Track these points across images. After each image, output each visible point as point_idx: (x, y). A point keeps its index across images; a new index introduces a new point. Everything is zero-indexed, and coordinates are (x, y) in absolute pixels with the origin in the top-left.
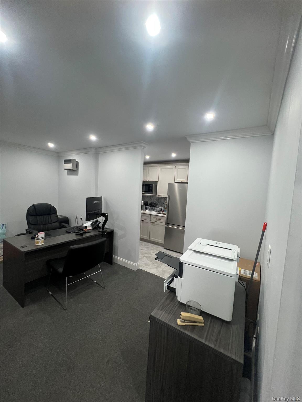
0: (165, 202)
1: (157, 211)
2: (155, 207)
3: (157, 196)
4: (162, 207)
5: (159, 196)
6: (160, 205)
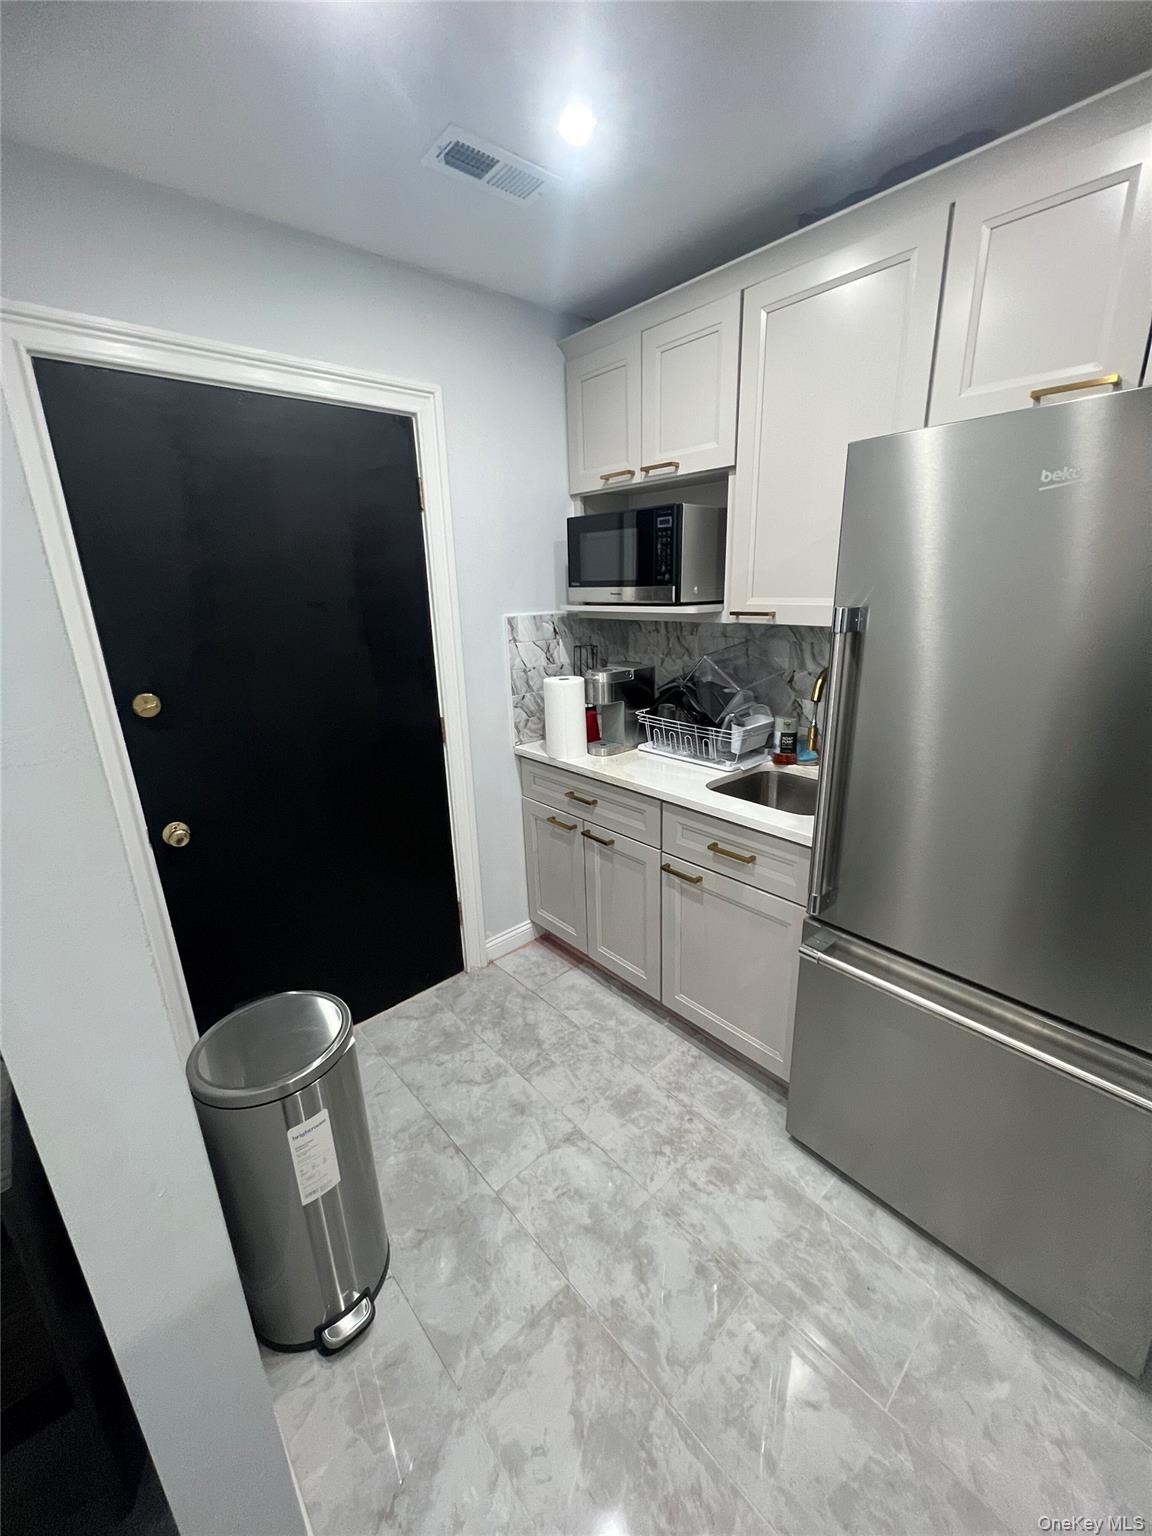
0: (802, 667)
1: (732, 757)
2: (705, 721)
3: (726, 618)
4: (780, 722)
5: (743, 619)
6: (762, 699)
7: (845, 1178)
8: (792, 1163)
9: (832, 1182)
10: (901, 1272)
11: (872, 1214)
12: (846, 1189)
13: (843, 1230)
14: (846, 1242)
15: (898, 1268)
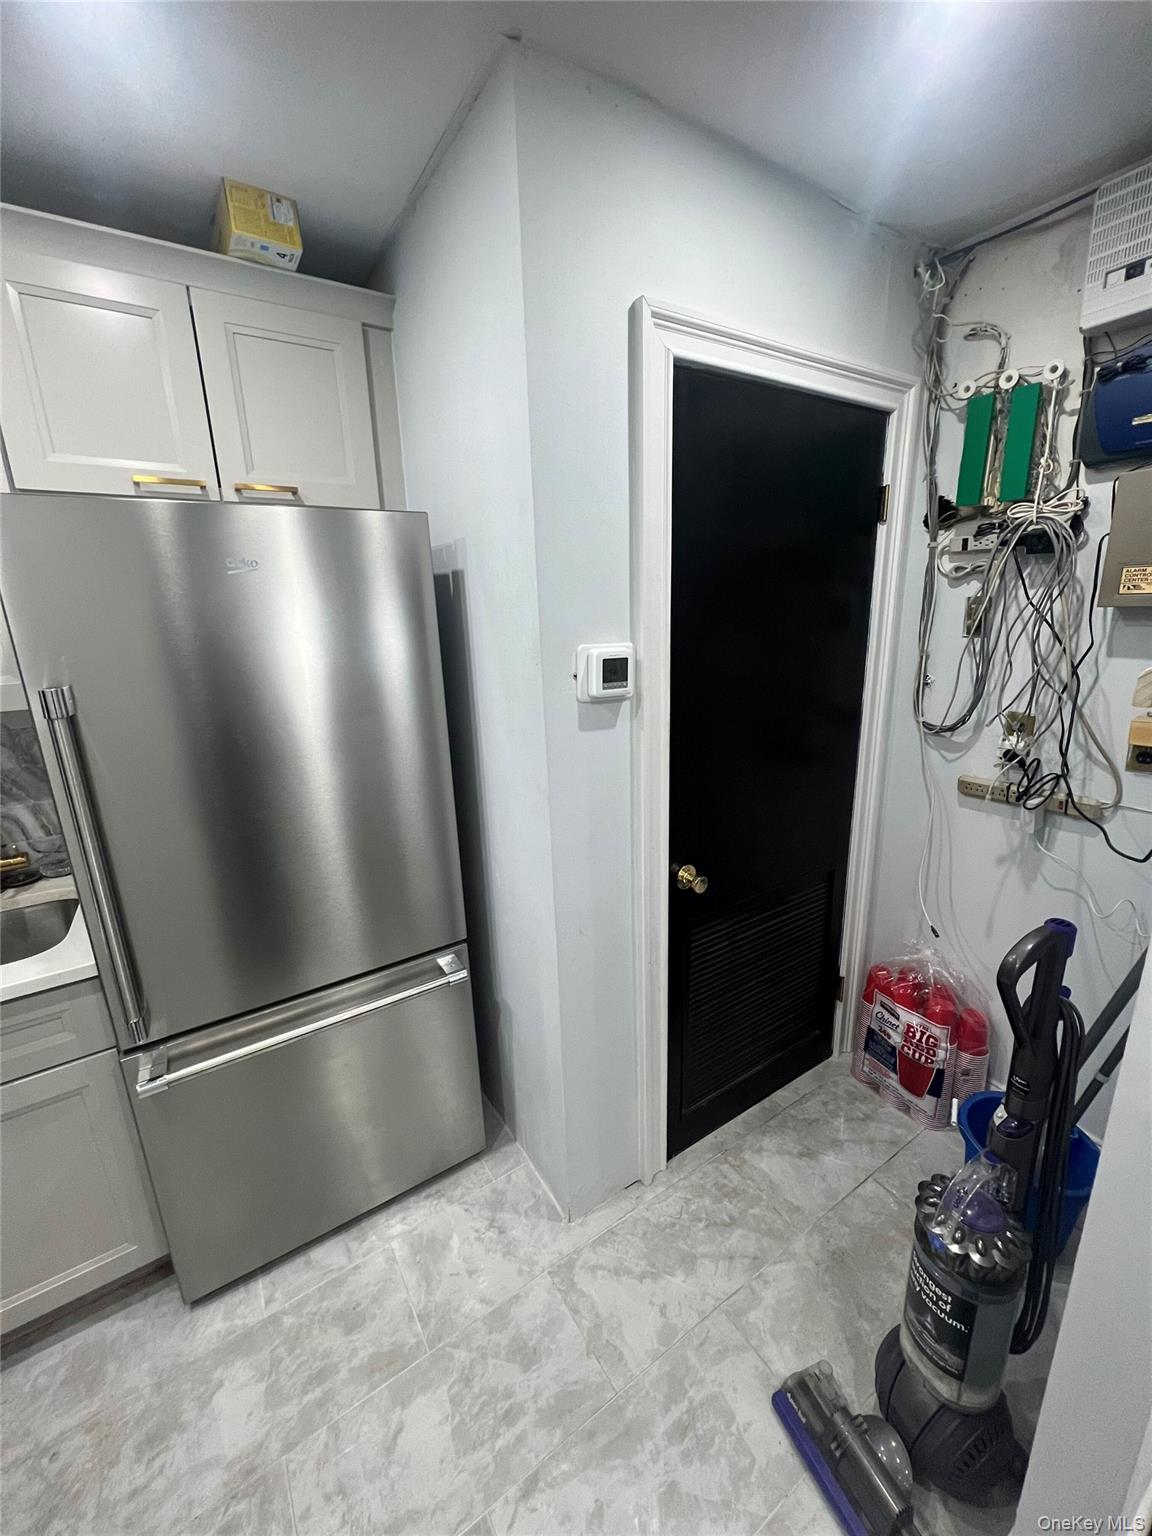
7: (266, 1268)
8: (216, 1321)
9: (260, 1287)
10: (360, 1267)
11: (308, 1263)
12: (276, 1274)
13: (301, 1304)
14: (311, 1307)
15: (357, 1267)
